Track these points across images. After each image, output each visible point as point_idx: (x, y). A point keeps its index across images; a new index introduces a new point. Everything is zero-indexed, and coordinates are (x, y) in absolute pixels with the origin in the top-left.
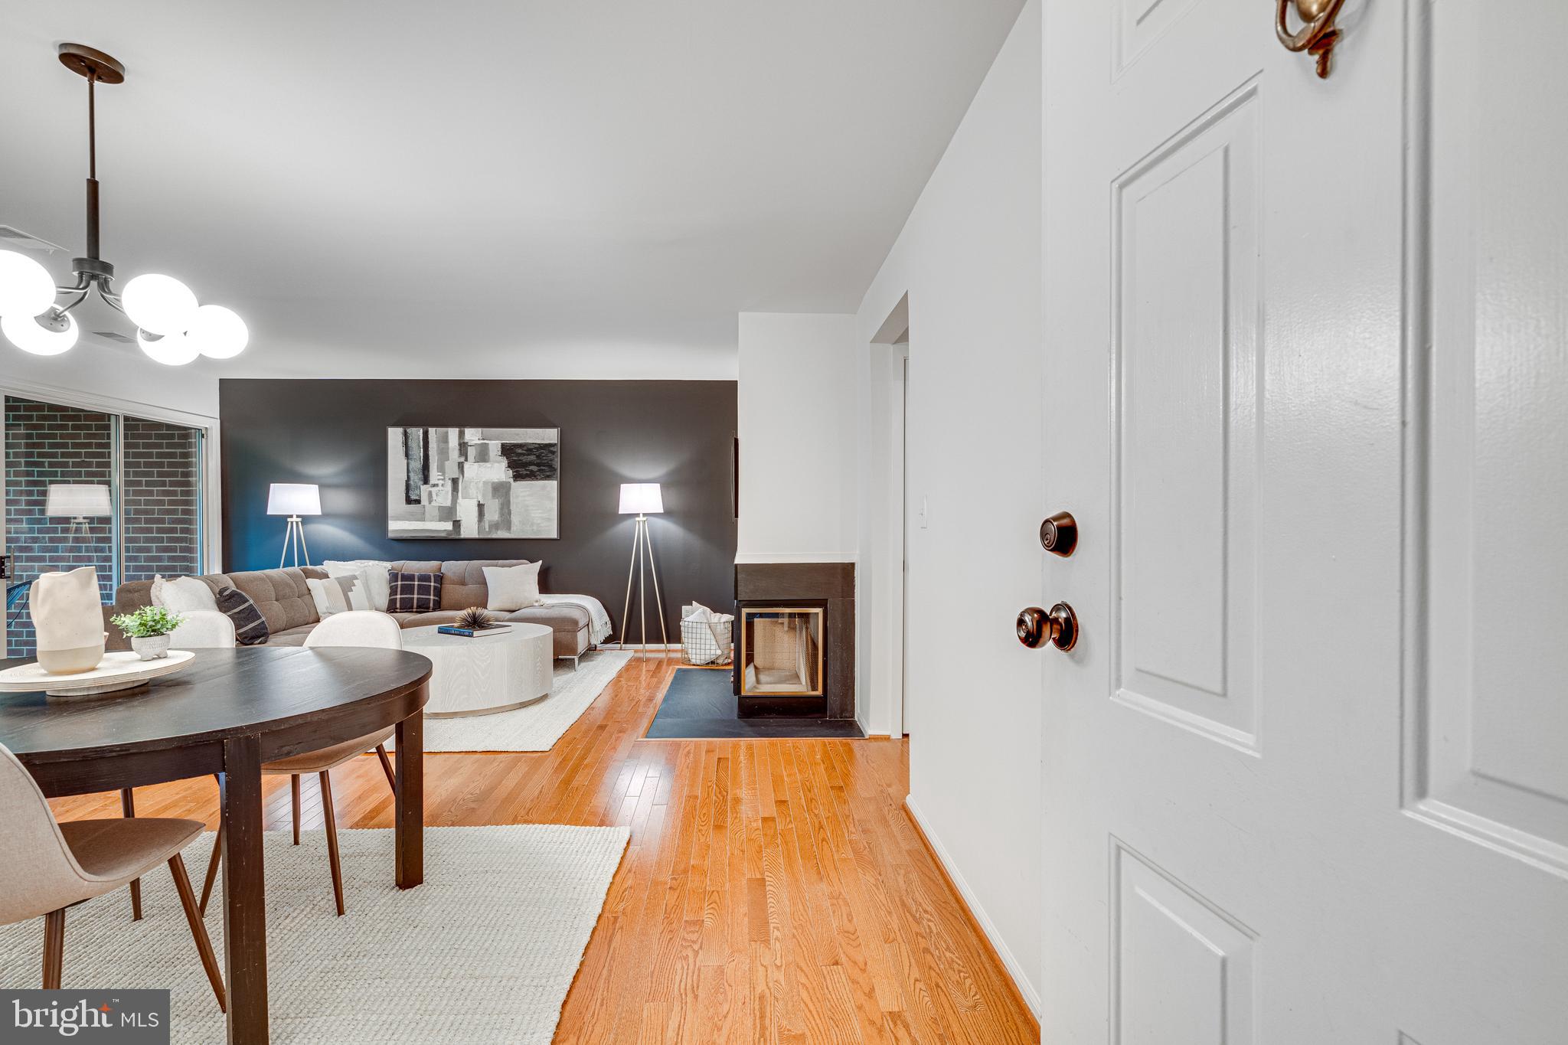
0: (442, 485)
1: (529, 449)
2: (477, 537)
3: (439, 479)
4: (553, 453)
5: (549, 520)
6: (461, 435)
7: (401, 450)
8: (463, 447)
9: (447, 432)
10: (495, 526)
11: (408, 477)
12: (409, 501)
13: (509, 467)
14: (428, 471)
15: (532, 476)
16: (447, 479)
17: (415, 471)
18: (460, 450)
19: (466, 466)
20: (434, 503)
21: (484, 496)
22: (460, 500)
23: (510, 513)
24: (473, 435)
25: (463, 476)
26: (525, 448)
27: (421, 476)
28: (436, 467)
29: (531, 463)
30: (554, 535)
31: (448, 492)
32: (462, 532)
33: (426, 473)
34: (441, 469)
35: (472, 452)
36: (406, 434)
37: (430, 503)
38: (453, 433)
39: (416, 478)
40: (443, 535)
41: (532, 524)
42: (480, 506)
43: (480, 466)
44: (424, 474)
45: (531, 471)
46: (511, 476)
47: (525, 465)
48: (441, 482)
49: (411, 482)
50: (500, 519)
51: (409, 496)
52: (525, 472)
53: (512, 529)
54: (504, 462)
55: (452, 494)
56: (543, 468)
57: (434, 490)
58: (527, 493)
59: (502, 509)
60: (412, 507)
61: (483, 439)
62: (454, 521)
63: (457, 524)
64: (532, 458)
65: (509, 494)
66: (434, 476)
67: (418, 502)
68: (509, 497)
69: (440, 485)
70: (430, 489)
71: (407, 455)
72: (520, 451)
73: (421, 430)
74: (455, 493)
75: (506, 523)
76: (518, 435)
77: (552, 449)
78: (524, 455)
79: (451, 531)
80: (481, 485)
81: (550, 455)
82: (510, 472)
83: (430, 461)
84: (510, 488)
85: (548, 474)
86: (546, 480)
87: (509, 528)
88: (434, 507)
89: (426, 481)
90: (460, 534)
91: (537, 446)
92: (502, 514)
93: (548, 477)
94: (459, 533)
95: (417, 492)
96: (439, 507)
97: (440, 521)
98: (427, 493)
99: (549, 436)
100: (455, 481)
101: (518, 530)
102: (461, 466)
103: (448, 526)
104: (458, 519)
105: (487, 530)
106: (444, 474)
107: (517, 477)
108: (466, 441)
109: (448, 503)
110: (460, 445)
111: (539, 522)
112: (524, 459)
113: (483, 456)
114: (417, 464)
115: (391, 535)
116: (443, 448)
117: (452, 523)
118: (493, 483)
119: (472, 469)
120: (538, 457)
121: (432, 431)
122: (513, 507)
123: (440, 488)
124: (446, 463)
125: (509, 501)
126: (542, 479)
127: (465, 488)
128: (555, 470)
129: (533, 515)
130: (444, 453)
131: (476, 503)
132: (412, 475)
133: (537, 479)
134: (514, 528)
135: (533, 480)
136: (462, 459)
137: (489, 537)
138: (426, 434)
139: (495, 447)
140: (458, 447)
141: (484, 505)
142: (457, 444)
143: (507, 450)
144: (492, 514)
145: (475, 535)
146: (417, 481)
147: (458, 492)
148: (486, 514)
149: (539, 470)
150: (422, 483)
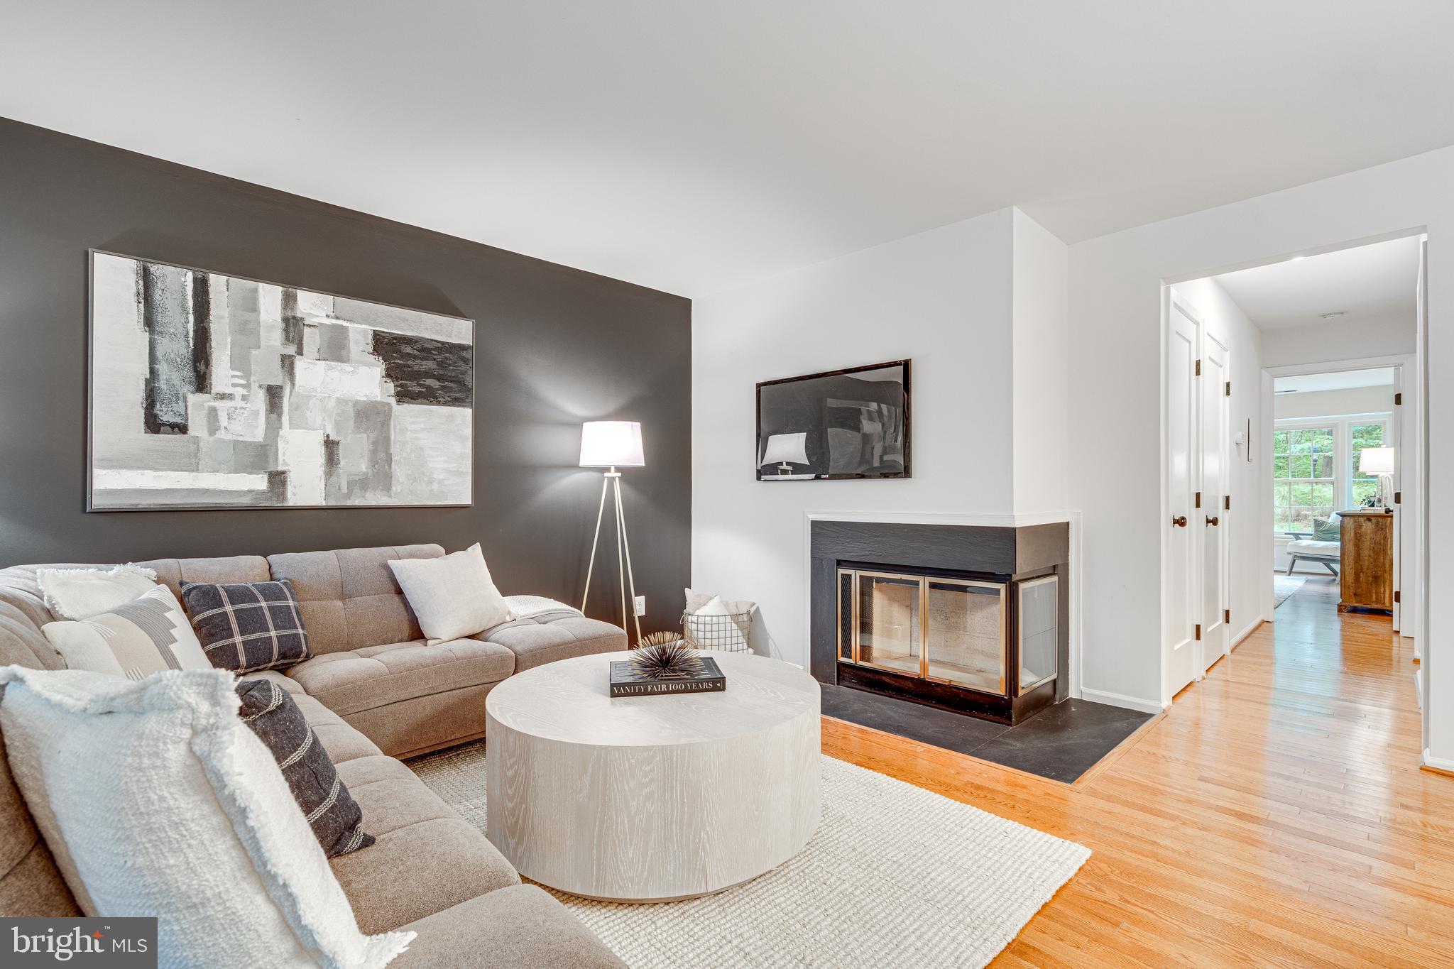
0: (244, 398)
1: (426, 349)
2: (324, 504)
3: (234, 385)
4: (466, 361)
5: (459, 474)
6: (289, 300)
7: (134, 313)
8: (293, 326)
9: (256, 290)
10: (363, 484)
11: (153, 371)
12: (153, 424)
13: (388, 375)
14: (208, 364)
15: (428, 396)
16: (255, 386)
17: (170, 361)
18: (286, 330)
19: (300, 364)
20: (221, 435)
21: (338, 426)
22: (285, 431)
23: (389, 460)
24: (312, 305)
25: (293, 384)
26: (418, 346)
27: (188, 373)
28: (226, 359)
29: (429, 375)
30: (467, 500)
31: (256, 413)
32: (289, 494)
33: (202, 367)
34: (241, 363)
35: (311, 339)
36: (146, 276)
37: (212, 431)
38: (270, 296)
39: (174, 376)
40: (245, 501)
41: (430, 482)
42: (330, 445)
43: (330, 368)
44: (196, 369)
45: (428, 387)
46: (392, 392)
47: (417, 376)
48: (239, 391)
49: (162, 384)
50: (370, 472)
51: (156, 416)
52: (417, 389)
53: (394, 488)
54: (378, 368)
55: (267, 418)
56: (450, 385)
57: (222, 405)
58: (422, 426)
59: (374, 452)
60: (165, 440)
61: (337, 318)
62: (270, 473)
63: (278, 479)
64: (429, 365)
65: (388, 425)
66: (222, 372)
67: (183, 429)
68: (388, 430)
69: (238, 398)
70: (213, 403)
71: (149, 322)
72: (408, 350)
73: (190, 275)
74: (274, 416)
75: (382, 475)
76: (405, 320)
77: (464, 354)
78: (415, 357)
79: (263, 492)
80: (332, 403)
81: (460, 363)
82: (391, 387)
83: (214, 344)
84: (390, 414)
85: (458, 395)
86: (453, 405)
87: (388, 488)
88: (223, 441)
89: (201, 383)
90: (284, 499)
91: (439, 345)
92: (374, 462)
93: (457, 402)
94: (283, 496)
95: (180, 407)
96: (236, 444)
97: (236, 471)
98: (204, 413)
99: (459, 331)
100: (274, 393)
101: (403, 493)
102: (287, 363)
103: (259, 482)
104: (280, 468)
105: (345, 490)
106: (247, 374)
107: (404, 395)
108: (299, 315)
109: (259, 435)
110: (286, 320)
111: (442, 477)
112: (417, 365)
113: (335, 349)
114: (177, 346)
115: (98, 502)
116: (246, 322)
117: (266, 477)
118: (356, 403)
119: (310, 371)
120: (440, 364)
121: (217, 282)
122: (394, 449)
123: (238, 402)
124: (254, 352)
125: (388, 439)
126: (446, 404)
127: (295, 408)
128: (470, 390)
129: (431, 465)
130: (247, 329)
131: (321, 439)
132: (162, 368)
133: (439, 403)
134: (396, 488)
135: (431, 403)
136: (291, 350)
137: (349, 503)
138: (201, 289)
139: (359, 335)
140: (280, 325)
141: (338, 443)
142: (278, 317)
143: (384, 345)
144: (355, 461)
145: (318, 500)
146: (177, 383)
147: (280, 415)
148: (342, 463)
149: (443, 388)
150: (192, 388)
